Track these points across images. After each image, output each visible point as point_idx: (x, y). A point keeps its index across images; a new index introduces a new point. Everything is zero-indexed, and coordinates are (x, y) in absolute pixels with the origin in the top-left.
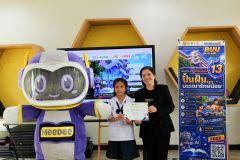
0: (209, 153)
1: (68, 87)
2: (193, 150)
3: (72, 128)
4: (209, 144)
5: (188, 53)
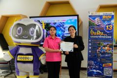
0: (103, 73)
1: (32, 34)
2: (95, 71)
4: (103, 68)
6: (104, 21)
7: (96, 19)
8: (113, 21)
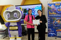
1: (16, 16)
3: (17, 27)
5: (51, 6)
6: (56, 7)
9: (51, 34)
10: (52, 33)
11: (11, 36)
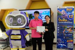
0: (67, 46)
2: (61, 45)
4: (67, 43)
7: (62, 11)
8: (73, 12)
9: (61, 46)
10: (61, 43)
11: (13, 47)
